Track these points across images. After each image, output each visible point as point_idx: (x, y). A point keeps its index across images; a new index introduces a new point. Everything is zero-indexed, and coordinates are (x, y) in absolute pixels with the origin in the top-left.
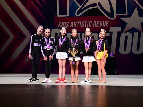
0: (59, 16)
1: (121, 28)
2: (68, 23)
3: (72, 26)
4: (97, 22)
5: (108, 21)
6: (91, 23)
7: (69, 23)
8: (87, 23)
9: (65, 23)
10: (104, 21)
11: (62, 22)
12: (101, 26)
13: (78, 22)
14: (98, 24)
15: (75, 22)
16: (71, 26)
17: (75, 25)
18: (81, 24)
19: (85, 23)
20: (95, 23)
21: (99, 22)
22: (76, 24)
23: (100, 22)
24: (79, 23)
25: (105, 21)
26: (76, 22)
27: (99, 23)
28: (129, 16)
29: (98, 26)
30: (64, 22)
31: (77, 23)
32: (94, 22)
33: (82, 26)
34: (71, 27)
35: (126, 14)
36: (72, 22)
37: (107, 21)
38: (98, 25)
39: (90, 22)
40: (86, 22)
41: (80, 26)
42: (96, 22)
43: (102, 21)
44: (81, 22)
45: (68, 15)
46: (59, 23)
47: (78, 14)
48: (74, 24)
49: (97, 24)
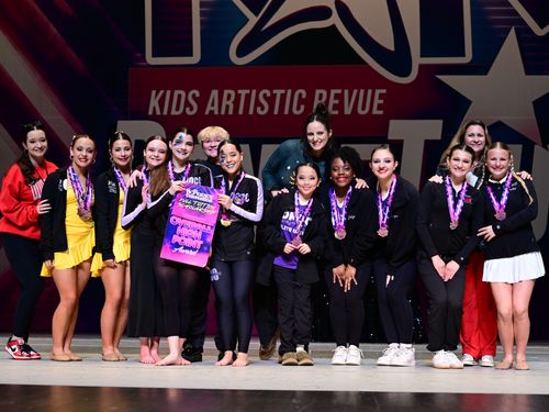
0: (151, 60)
1: (441, 122)
2: (194, 96)
3: (212, 112)
4: (333, 92)
5: (384, 91)
6: (304, 96)
7: (197, 93)
8: (283, 97)
9: (180, 96)
10: (362, 91)
11: (168, 92)
12: (348, 111)
13: (243, 93)
14: (337, 102)
15: (226, 92)
16: (209, 108)
17: (227, 107)
18: (258, 103)
19: (274, 96)
20: (321, 95)
21: (339, 91)
22: (233, 98)
23: (346, 92)
24: (248, 97)
25: (370, 91)
26: (232, 93)
27: (339, 97)
28: (480, 66)
29: (336, 112)
30: (177, 92)
31: (238, 97)
32: (318, 92)
33: (259, 109)
34: (207, 113)
35: (467, 58)
36: (215, 93)
37: (378, 92)
38: (335, 107)
39: (300, 95)
40: (279, 92)
41: (251, 112)
42: (324, 93)
43: (355, 91)
44: (254, 92)
45: (196, 58)
46: (154, 92)
47: (241, 52)
48: (225, 102)
49: (333, 101)
